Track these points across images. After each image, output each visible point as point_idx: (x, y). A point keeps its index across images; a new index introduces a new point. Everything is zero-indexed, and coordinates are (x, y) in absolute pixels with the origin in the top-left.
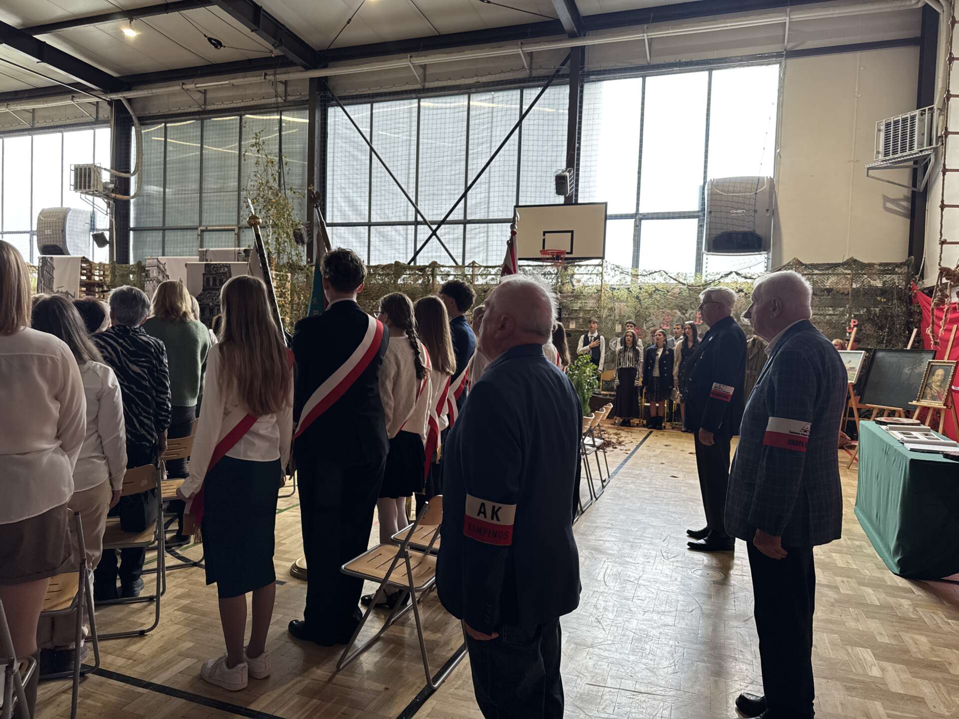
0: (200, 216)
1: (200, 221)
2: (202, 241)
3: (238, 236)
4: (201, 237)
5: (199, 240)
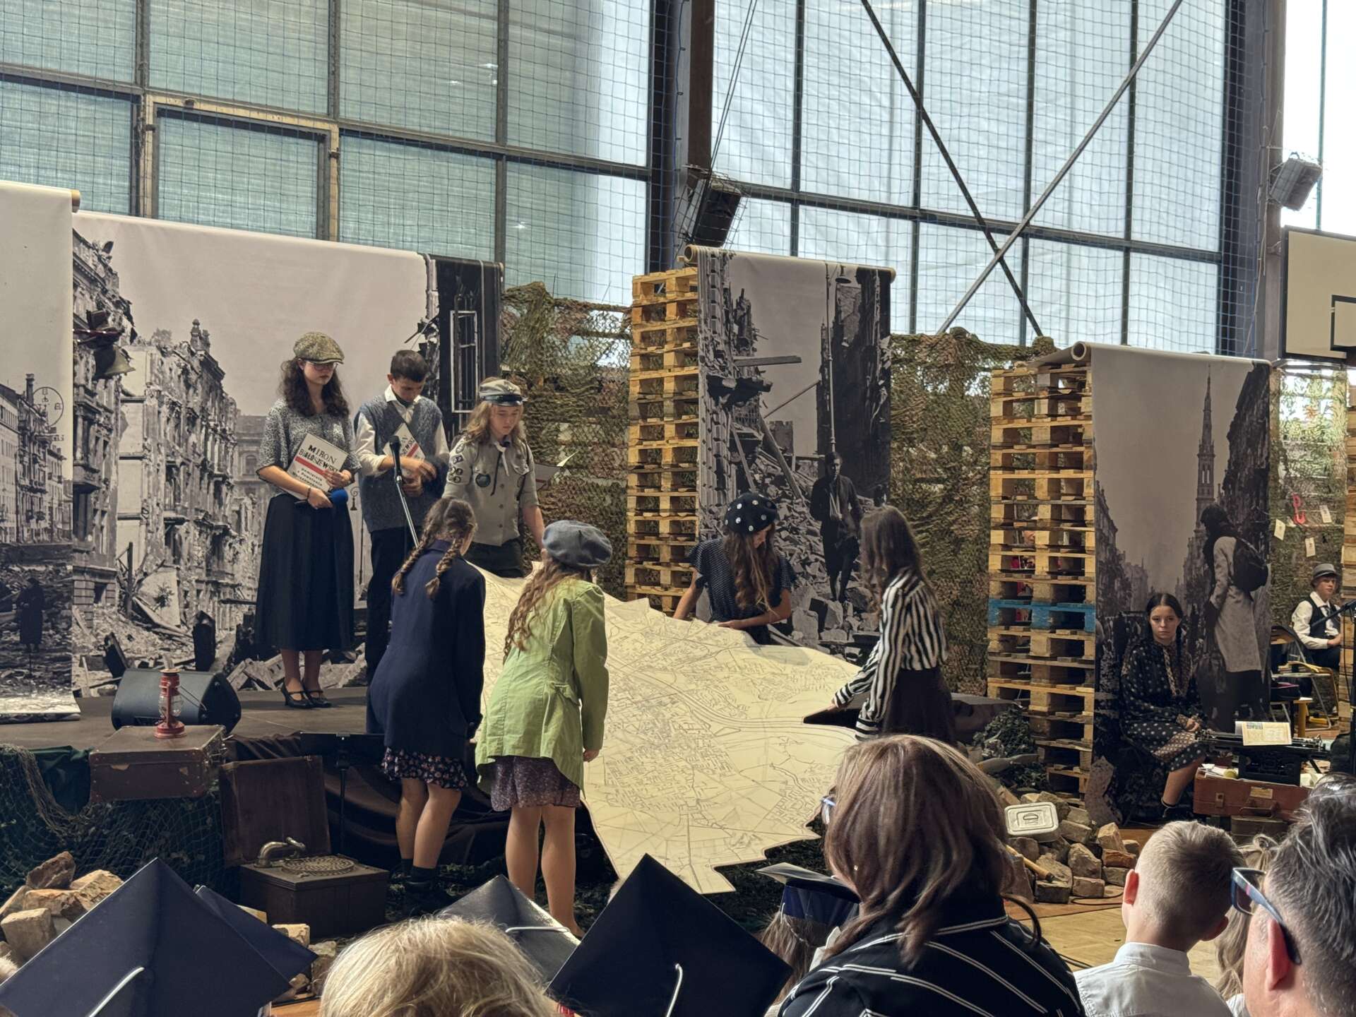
0: (142, 45)
2: (156, 157)
3: (338, 162)
4: (156, 138)
5: (149, 147)
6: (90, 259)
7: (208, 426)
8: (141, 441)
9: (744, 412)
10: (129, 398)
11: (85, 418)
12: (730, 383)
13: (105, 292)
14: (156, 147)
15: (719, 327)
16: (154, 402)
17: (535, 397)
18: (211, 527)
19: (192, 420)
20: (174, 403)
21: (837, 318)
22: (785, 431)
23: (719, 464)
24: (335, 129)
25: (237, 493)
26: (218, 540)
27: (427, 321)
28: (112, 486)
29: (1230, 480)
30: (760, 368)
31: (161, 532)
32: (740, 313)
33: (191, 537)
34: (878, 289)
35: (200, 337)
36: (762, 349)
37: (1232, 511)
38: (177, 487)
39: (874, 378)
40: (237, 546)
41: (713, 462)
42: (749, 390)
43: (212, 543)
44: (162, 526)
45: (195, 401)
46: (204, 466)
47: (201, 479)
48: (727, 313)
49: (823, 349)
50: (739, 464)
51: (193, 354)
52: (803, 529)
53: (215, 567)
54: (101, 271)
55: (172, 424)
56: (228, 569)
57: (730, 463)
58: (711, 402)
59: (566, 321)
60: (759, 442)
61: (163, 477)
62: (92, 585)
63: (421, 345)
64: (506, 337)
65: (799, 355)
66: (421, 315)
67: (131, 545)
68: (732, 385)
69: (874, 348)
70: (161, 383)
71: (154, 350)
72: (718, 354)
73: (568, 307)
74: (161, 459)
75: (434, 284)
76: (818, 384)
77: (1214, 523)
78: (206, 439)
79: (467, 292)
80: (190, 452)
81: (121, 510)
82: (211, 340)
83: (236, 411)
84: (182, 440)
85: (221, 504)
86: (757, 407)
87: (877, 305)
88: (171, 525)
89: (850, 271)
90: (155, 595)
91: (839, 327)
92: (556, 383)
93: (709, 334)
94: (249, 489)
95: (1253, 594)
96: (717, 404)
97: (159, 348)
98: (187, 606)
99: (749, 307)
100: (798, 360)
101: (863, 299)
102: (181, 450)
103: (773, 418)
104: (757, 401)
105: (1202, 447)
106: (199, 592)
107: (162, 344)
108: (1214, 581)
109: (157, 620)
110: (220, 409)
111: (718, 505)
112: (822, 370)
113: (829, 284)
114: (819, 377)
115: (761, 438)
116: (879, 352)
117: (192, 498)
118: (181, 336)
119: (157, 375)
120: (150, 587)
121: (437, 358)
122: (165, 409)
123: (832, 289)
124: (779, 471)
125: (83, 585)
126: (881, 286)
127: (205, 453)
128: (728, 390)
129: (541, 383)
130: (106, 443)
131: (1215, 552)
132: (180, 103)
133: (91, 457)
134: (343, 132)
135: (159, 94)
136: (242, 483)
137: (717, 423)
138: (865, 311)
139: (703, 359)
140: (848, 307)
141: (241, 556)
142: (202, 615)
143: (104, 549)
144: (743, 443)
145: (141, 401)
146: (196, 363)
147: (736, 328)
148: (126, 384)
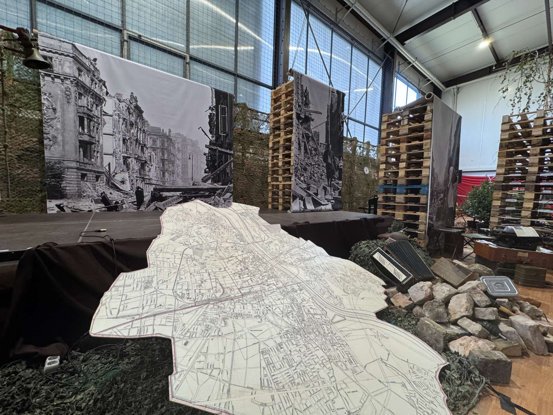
0: (123, 15)
1: (123, 22)
3: (189, 66)
4: (128, 45)
5: (126, 47)
6: (87, 62)
7: (138, 128)
8: (112, 130)
9: (306, 126)
10: (106, 114)
11: (88, 119)
12: (302, 116)
13: (94, 75)
14: (129, 48)
15: (300, 97)
16: (117, 117)
17: (243, 133)
18: (141, 160)
19: (132, 125)
20: (125, 119)
21: (331, 103)
22: (317, 134)
23: (299, 141)
24: (188, 56)
25: (149, 150)
26: (143, 165)
27: (212, 107)
28: (101, 143)
29: (453, 150)
30: (311, 113)
31: (122, 160)
32: (306, 94)
33: (133, 163)
35: (133, 98)
36: (312, 108)
38: (127, 146)
39: (340, 123)
40: (150, 167)
42: (308, 119)
43: (141, 165)
44: (122, 158)
45: (133, 119)
46: (137, 140)
47: (136, 144)
48: (302, 93)
49: (328, 112)
50: (305, 142)
51: (131, 103)
52: (321, 165)
53: (142, 173)
54: (92, 67)
55: (124, 125)
56: (147, 173)
57: (302, 142)
59: (252, 114)
60: (310, 136)
61: (121, 142)
62: (95, 176)
63: (210, 113)
64: (235, 115)
65: (321, 112)
66: (210, 104)
67: (109, 163)
69: (340, 115)
70: (119, 111)
71: (116, 100)
72: (299, 106)
73: (252, 111)
74: (121, 136)
75: (214, 96)
76: (326, 122)
77: (450, 162)
78: (137, 132)
80: (131, 135)
81: (105, 151)
82: (138, 99)
83: (148, 125)
84: (128, 131)
85: (144, 153)
86: (310, 125)
87: (341, 102)
88: (125, 159)
89: (335, 90)
90: (120, 180)
91: (332, 106)
93: (297, 99)
94: (154, 149)
96: (299, 122)
97: (118, 99)
98: (133, 184)
99: (308, 93)
101: (338, 99)
102: (128, 134)
104: (310, 123)
106: (137, 180)
107: (119, 98)
108: (449, 180)
109: (121, 188)
110: (142, 123)
112: (327, 118)
113: (330, 92)
114: (326, 120)
117: (133, 150)
118: (126, 96)
119: (118, 108)
120: (118, 178)
121: (215, 118)
122: (121, 120)
123: (330, 94)
124: (315, 147)
125: (91, 175)
126: (342, 97)
127: (137, 136)
128: (302, 118)
129: (245, 130)
130: (97, 129)
131: (450, 171)
132: (136, 36)
133: (92, 133)
134: (191, 58)
135: (130, 32)
136: (151, 147)
137: (299, 128)
138: (338, 103)
139: (295, 106)
140: (334, 100)
141: (152, 170)
142: (138, 188)
143: (99, 164)
144: (306, 136)
145: (112, 116)
146: (132, 107)
147: (304, 99)
148: (104, 109)
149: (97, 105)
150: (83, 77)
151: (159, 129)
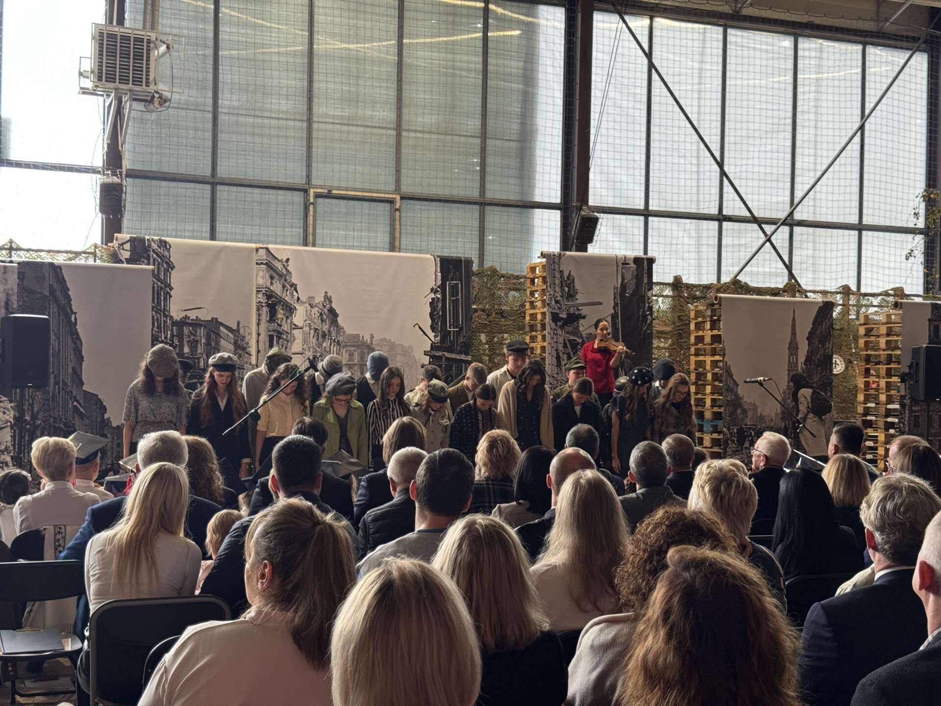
0: (309, 166)
1: (308, 177)
2: (314, 216)
3: (400, 213)
4: (315, 208)
5: (311, 213)
6: (279, 266)
7: (331, 339)
8: (302, 346)
9: (571, 329)
10: (296, 327)
11: (277, 336)
12: (563, 316)
13: (286, 280)
14: (315, 212)
15: (557, 289)
16: (308, 328)
17: (490, 322)
19: (324, 336)
20: (316, 329)
21: (622, 282)
23: (558, 354)
24: (398, 198)
27: (435, 287)
29: (808, 360)
30: (580, 308)
32: (569, 282)
34: (646, 267)
35: (327, 298)
36: (581, 299)
37: (809, 376)
39: (644, 311)
41: (555, 354)
42: (574, 318)
45: (326, 328)
48: (562, 282)
49: (615, 298)
50: (568, 354)
51: (324, 306)
54: (284, 271)
55: (315, 338)
57: (564, 353)
58: (553, 325)
59: (507, 284)
60: (579, 343)
63: (432, 299)
64: (475, 293)
65: (601, 301)
66: (432, 284)
68: (565, 316)
69: (644, 296)
70: (311, 320)
71: (307, 305)
72: (557, 302)
73: (508, 278)
74: (310, 354)
75: (439, 270)
76: (612, 315)
77: (797, 382)
78: (331, 345)
79: (455, 272)
80: (323, 350)
82: (333, 300)
83: (344, 332)
84: (320, 345)
86: (578, 326)
87: (645, 275)
89: (630, 259)
91: (623, 286)
92: (501, 313)
93: (552, 292)
95: (823, 417)
96: (556, 326)
97: (310, 304)
99: (574, 279)
100: (601, 303)
101: (637, 273)
102: (319, 350)
103: (588, 332)
104: (578, 323)
105: (790, 344)
107: (311, 302)
108: (798, 410)
110: (337, 331)
111: (557, 374)
112: (614, 308)
113: (617, 266)
114: (613, 311)
115: (580, 341)
116: (647, 298)
118: (319, 299)
119: (309, 316)
121: (440, 305)
122: (312, 332)
123: (620, 268)
126: (648, 265)
128: (563, 319)
129: (494, 315)
130: (286, 347)
131: (799, 396)
132: (326, 191)
134: (402, 198)
135: (317, 188)
136: (347, 365)
137: (556, 335)
138: (638, 278)
139: (548, 304)
140: (628, 276)
144: (571, 345)
145: (302, 328)
146: (326, 311)
147: (566, 289)
148: (295, 321)
149: (287, 318)
150: (275, 285)
151: (358, 335)
